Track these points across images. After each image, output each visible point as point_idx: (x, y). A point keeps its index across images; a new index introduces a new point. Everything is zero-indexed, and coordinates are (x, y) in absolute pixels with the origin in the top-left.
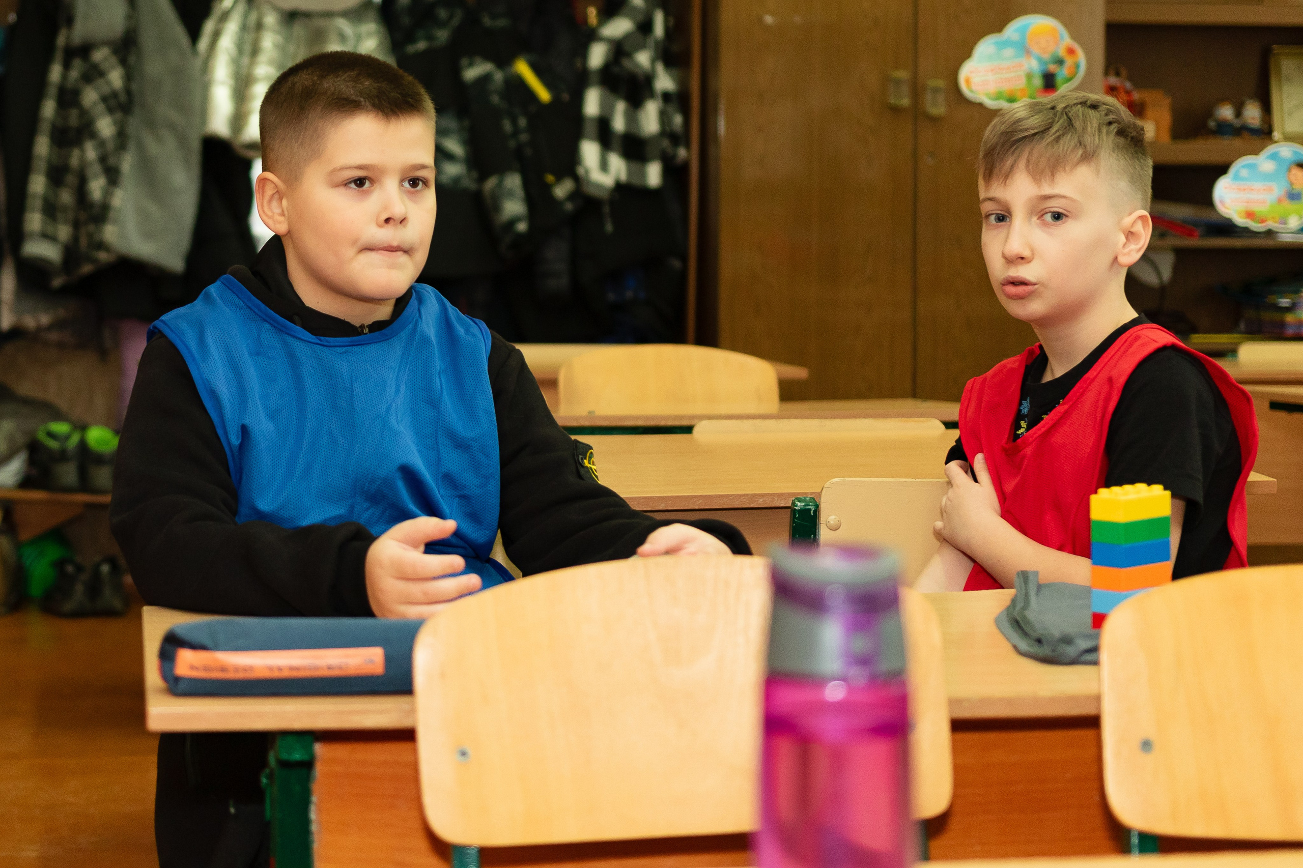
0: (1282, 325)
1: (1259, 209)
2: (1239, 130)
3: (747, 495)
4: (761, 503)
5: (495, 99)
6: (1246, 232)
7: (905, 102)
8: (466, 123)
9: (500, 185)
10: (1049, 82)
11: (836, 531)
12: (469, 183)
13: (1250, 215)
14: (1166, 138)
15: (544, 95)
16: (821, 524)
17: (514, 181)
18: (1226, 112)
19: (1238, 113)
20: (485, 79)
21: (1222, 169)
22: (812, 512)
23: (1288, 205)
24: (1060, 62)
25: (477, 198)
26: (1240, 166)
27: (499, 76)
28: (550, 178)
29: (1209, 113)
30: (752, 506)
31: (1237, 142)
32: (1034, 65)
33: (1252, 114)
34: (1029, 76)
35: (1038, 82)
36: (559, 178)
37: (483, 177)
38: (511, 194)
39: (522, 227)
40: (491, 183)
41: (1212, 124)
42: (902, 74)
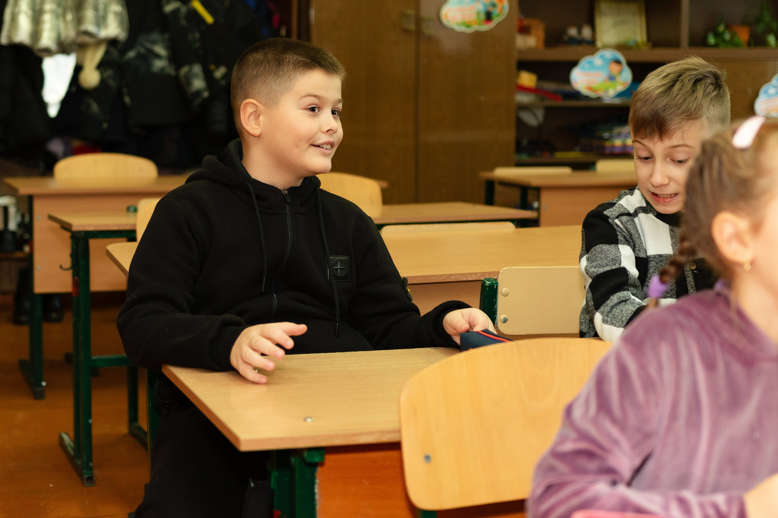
0: (603, 148)
1: (594, 86)
2: (580, 42)
3: (446, 275)
4: (453, 279)
5: (183, 22)
6: (587, 98)
7: (412, 27)
8: (167, 36)
9: (190, 71)
10: (489, 17)
11: (506, 297)
12: (171, 71)
13: (590, 88)
14: (541, 46)
15: (209, 19)
16: (499, 293)
17: (197, 69)
18: (573, 32)
19: (580, 31)
20: (176, 12)
21: (574, 64)
22: (495, 287)
23: (609, 83)
24: (494, 5)
25: (176, 78)
26: (584, 62)
27: (184, 9)
28: (212, 67)
29: (563, 31)
30: (449, 280)
31: (580, 49)
32: (480, 7)
33: (586, 32)
34: (478, 13)
35: (483, 17)
36: (217, 66)
37: (178, 68)
38: (196, 76)
39: (206, 94)
40: (184, 70)
41: (566, 38)
42: (411, 12)
